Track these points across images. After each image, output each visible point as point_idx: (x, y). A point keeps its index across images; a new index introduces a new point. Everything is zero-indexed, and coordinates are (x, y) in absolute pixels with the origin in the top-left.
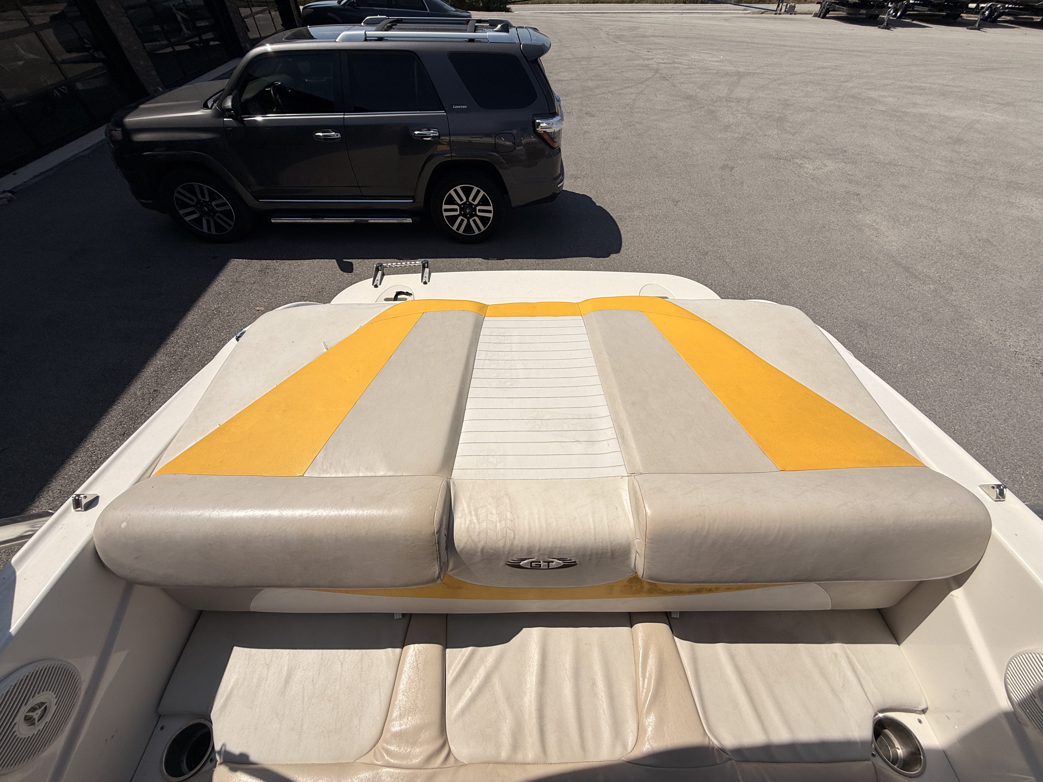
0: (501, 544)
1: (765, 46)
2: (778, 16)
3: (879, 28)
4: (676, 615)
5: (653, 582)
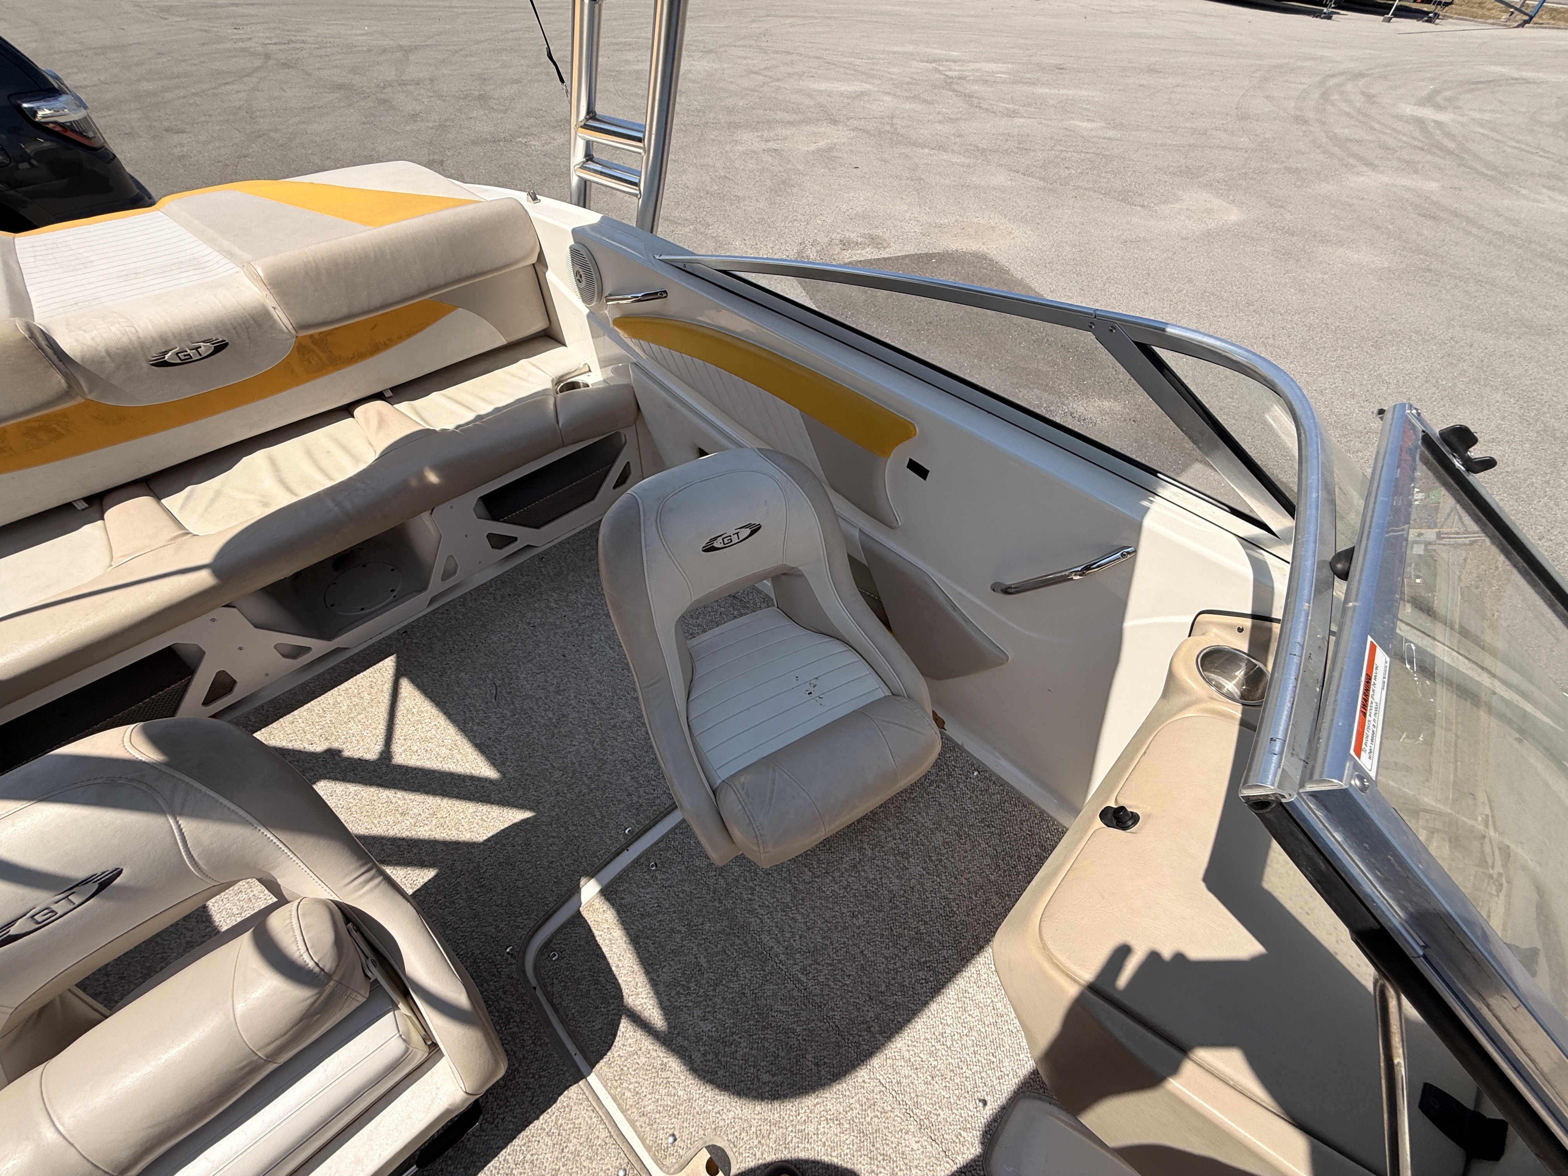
0: (125, 340)
4: (389, 394)
5: (311, 336)
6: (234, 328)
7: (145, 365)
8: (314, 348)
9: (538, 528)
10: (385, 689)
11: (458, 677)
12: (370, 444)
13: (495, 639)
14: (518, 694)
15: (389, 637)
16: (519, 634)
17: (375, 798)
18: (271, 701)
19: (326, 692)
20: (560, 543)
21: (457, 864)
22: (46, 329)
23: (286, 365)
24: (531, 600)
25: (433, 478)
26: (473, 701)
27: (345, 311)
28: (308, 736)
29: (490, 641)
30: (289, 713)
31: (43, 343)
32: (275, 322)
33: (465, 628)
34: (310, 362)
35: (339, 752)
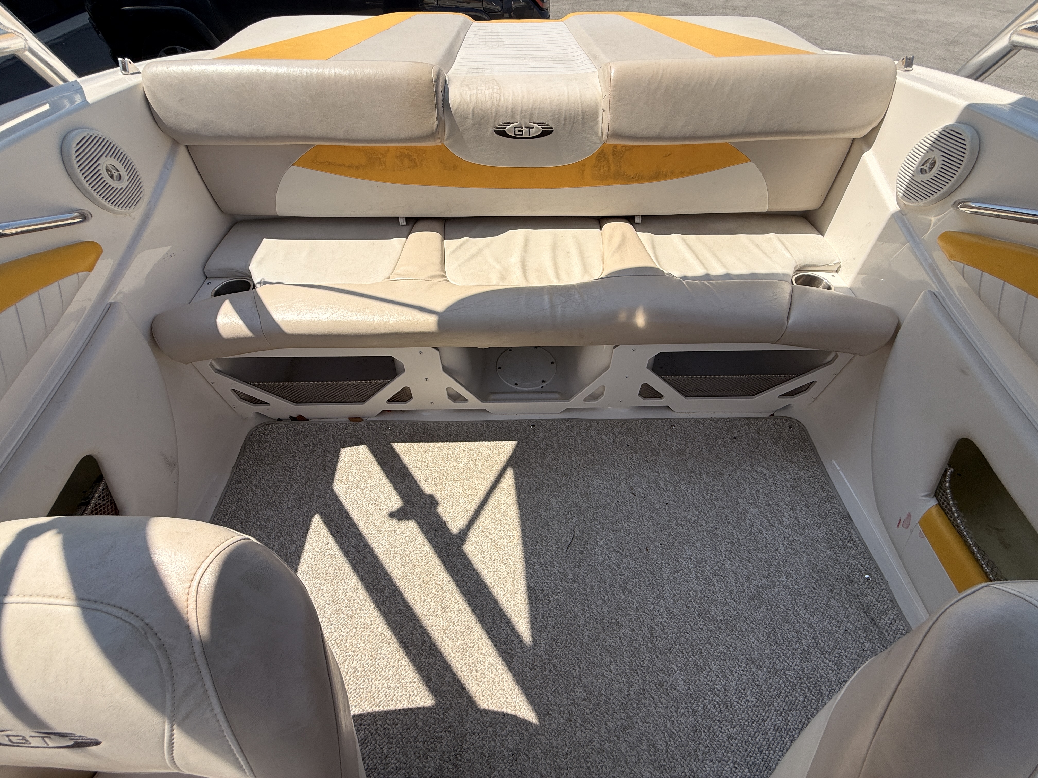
0: (489, 104)
4: (639, 220)
5: (615, 146)
6: (565, 119)
7: (491, 129)
8: (611, 158)
9: (686, 396)
10: (494, 469)
11: (549, 500)
12: (603, 260)
13: (595, 483)
14: (588, 559)
15: (520, 422)
16: (617, 493)
17: (435, 573)
18: (424, 423)
19: (457, 441)
20: (696, 420)
21: (451, 713)
22: (449, 80)
23: (581, 166)
24: (644, 464)
25: (640, 320)
26: (548, 536)
27: (657, 131)
28: (428, 472)
29: (590, 483)
30: (428, 442)
31: (441, 89)
32: (597, 124)
33: (578, 454)
34: (600, 169)
35: (437, 504)
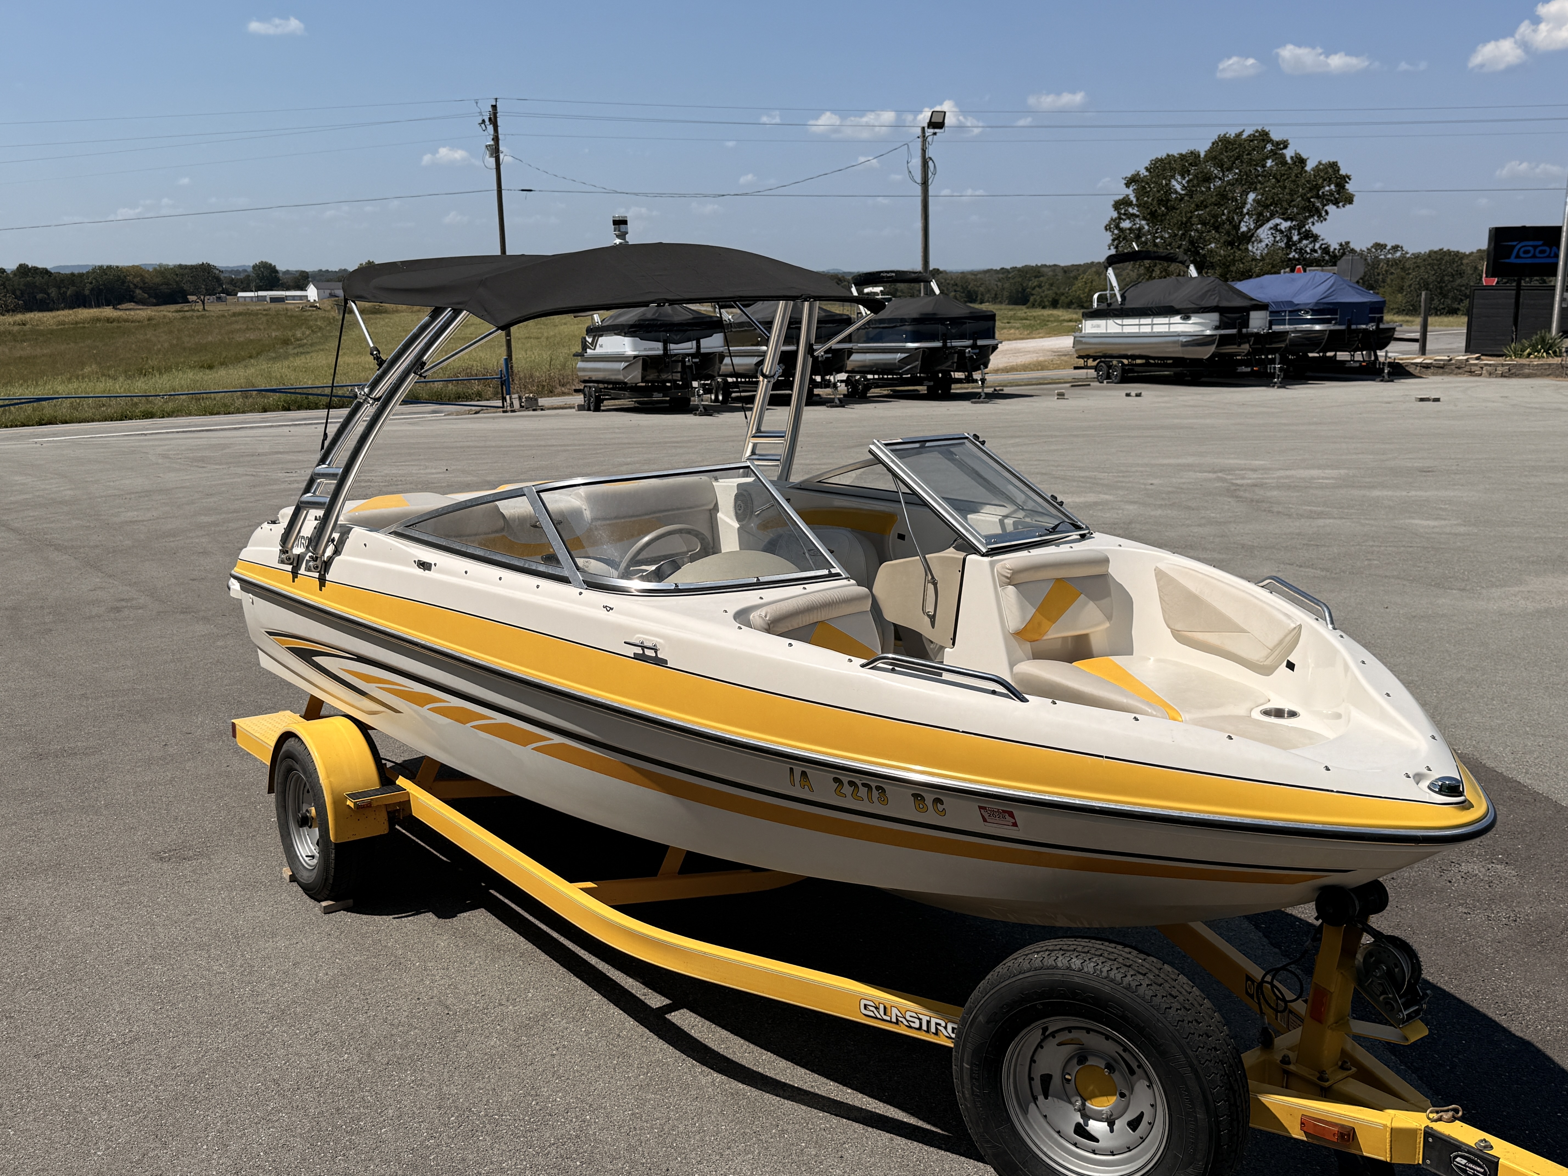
0: (525, 514)
1: (512, 449)
2: (509, 414)
3: (695, 415)
7: (529, 525)
